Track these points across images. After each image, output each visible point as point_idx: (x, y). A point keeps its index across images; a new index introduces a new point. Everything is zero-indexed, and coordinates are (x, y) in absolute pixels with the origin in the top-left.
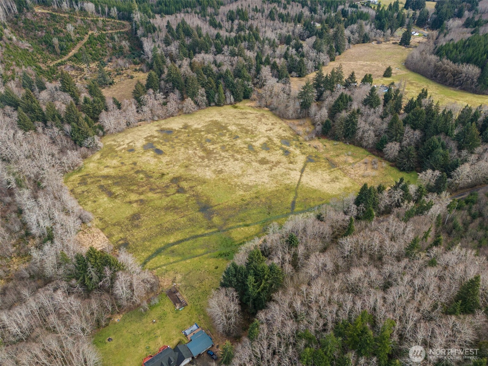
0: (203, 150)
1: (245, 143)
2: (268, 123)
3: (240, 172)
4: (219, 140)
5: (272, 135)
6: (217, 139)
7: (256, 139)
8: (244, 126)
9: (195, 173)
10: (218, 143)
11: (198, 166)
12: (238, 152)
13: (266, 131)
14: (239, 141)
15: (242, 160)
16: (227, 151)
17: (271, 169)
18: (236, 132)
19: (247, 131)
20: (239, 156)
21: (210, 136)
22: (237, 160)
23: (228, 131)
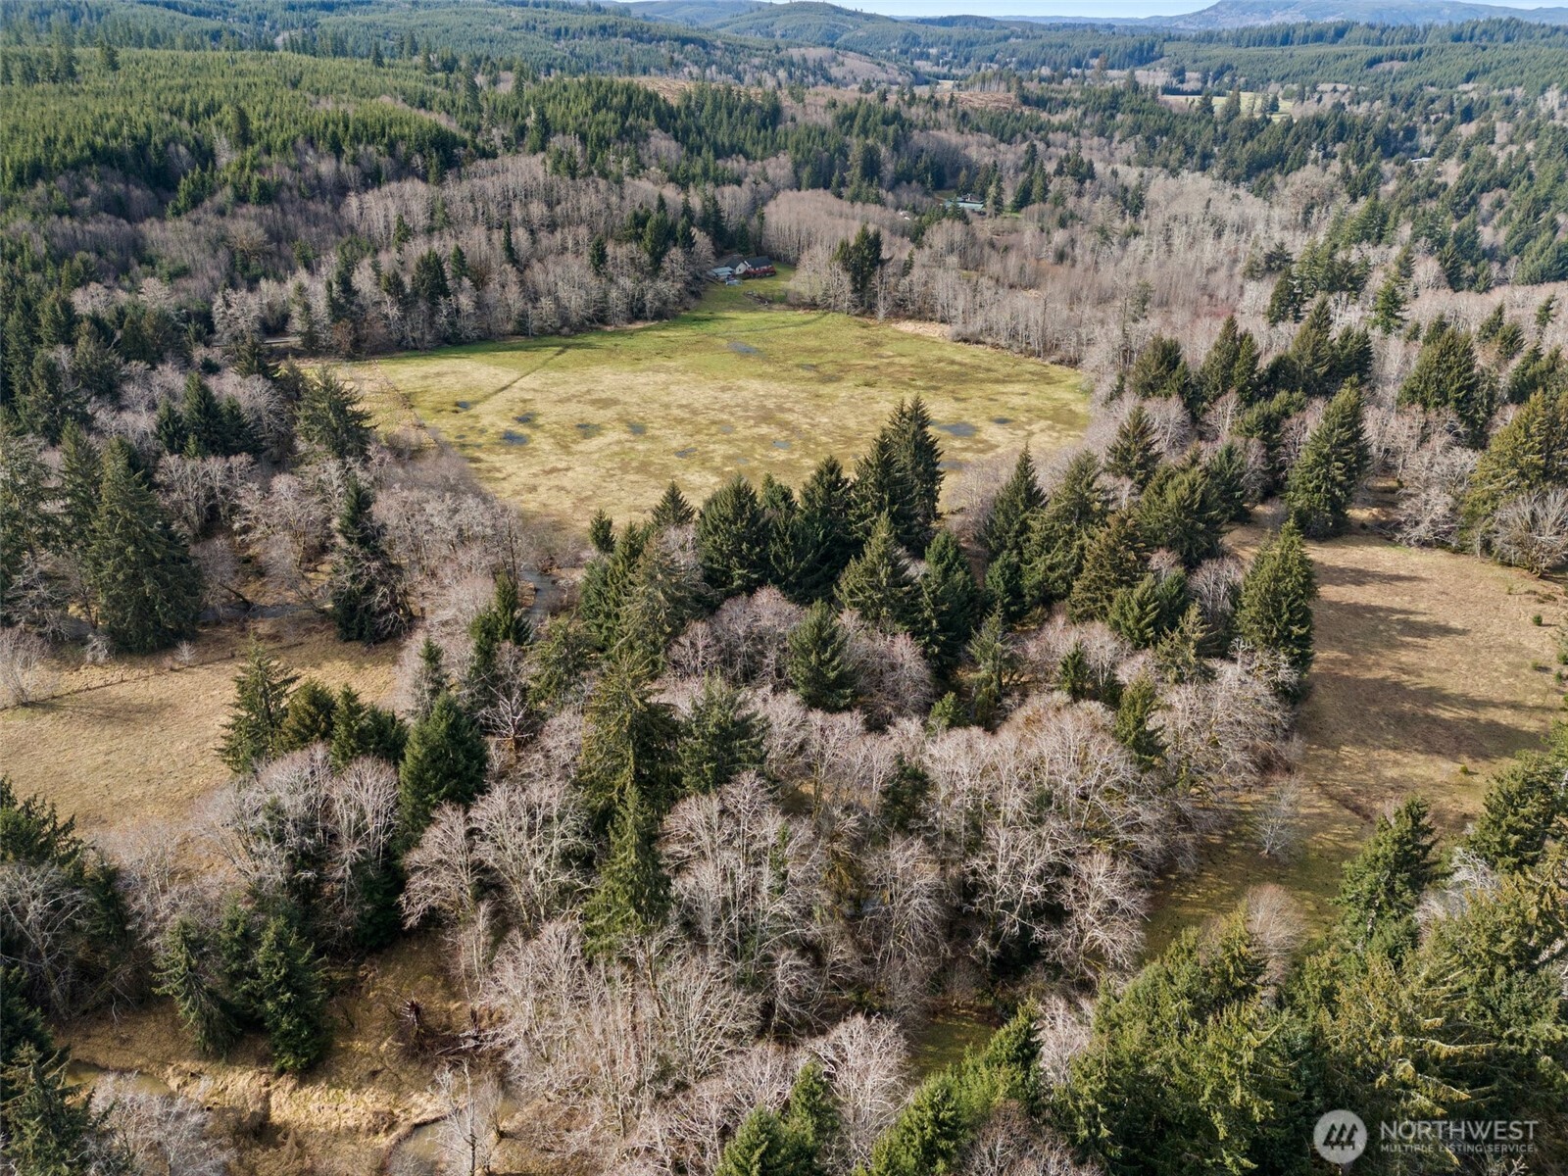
0: (788, 423)
1: (654, 439)
2: (554, 492)
3: (673, 388)
4: (746, 445)
5: (553, 458)
6: (753, 449)
7: (616, 449)
8: (653, 482)
9: (791, 387)
10: (745, 439)
11: (788, 397)
12: (680, 421)
13: (567, 470)
14: (676, 443)
15: (667, 406)
16: (714, 423)
17: (589, 392)
18: (687, 467)
19: (644, 468)
20: (676, 412)
21: (780, 455)
22: (681, 406)
23: (717, 471)
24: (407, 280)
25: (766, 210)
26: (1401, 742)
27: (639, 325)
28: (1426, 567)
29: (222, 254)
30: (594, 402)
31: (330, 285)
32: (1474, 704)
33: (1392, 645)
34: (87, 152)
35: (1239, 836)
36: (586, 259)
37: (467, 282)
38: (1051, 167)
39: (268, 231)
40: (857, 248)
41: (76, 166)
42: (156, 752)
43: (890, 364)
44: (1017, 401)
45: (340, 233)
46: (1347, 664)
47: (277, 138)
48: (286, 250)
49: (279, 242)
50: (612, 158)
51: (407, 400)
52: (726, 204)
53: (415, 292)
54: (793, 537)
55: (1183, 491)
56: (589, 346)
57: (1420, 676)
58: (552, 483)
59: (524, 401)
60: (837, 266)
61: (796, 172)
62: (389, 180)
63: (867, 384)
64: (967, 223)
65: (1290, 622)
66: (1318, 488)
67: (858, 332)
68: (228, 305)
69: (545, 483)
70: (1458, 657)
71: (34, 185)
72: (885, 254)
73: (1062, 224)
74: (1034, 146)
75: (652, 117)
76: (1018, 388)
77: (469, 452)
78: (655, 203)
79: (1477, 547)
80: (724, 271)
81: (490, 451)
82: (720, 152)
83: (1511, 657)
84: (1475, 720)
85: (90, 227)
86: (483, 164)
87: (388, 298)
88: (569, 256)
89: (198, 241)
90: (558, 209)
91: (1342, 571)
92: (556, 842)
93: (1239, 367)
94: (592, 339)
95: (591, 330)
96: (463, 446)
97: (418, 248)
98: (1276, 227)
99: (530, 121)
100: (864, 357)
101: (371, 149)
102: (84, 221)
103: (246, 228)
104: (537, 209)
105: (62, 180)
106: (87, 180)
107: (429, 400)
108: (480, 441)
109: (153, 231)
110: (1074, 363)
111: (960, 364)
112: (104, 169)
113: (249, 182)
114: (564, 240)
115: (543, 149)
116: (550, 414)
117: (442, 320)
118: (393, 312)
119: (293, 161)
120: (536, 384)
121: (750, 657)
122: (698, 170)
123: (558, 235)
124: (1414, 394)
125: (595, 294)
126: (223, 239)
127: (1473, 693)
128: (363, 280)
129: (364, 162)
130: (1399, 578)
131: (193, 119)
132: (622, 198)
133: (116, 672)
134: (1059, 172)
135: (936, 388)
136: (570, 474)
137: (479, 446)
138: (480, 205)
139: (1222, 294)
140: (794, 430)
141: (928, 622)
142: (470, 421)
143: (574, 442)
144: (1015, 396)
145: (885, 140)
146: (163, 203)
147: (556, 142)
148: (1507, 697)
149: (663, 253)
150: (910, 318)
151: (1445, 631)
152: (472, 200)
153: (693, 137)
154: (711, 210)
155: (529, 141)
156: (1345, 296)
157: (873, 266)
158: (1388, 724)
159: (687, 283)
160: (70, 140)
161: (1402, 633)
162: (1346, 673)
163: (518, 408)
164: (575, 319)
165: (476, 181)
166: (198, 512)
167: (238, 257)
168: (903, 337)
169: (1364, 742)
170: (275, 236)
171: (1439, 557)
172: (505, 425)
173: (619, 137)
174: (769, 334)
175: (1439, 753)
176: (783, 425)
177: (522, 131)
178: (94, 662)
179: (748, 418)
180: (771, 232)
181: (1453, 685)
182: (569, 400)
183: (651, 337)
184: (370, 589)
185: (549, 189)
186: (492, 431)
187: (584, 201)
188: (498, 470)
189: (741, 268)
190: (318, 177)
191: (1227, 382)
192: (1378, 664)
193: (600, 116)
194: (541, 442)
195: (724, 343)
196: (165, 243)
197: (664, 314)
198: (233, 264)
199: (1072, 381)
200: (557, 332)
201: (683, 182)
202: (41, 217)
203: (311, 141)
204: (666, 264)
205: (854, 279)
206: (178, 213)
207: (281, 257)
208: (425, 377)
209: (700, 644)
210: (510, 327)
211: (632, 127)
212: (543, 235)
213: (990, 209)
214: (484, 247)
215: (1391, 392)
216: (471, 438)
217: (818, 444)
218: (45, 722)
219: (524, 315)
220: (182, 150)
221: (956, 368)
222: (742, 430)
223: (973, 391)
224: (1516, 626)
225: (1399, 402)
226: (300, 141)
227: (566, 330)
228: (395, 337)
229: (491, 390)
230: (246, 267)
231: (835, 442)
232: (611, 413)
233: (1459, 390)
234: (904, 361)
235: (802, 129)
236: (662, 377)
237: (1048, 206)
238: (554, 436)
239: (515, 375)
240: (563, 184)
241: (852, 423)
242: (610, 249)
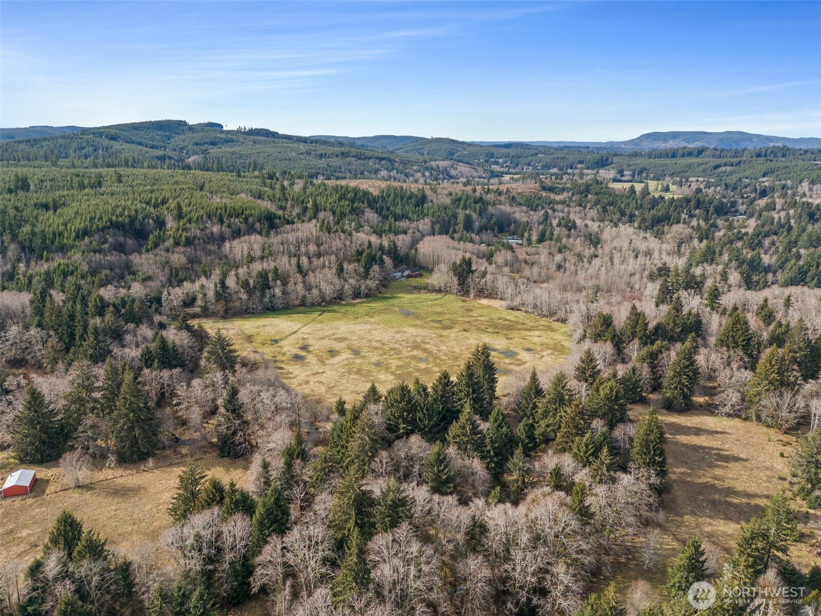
0: (427, 349)
1: (364, 357)
2: (317, 384)
3: (373, 332)
4: (407, 360)
5: (316, 367)
6: (410, 362)
7: (346, 362)
8: (363, 379)
9: (429, 331)
10: (407, 357)
11: (427, 336)
12: (376, 348)
13: (323, 373)
14: (374, 359)
15: (370, 341)
16: (392, 349)
17: (334, 334)
18: (379, 371)
19: (359, 372)
20: (374, 344)
21: (423, 366)
22: (377, 341)
23: (393, 373)
24: (251, 282)
25: (418, 246)
26: (713, 514)
27: (358, 301)
28: (730, 427)
29: (167, 270)
30: (336, 339)
31: (216, 285)
32: (749, 496)
33: (712, 466)
34: (109, 224)
35: (634, 558)
36: (334, 270)
37: (279, 282)
38: (555, 223)
39: (188, 259)
40: (460, 265)
41: (103, 230)
42: (137, 510)
43: (476, 320)
44: (536, 340)
45: (220, 259)
46: (690, 475)
47: (195, 215)
48: (196, 267)
49: (193, 263)
50: (347, 222)
51: (249, 339)
52: (399, 244)
53: (255, 287)
54: (427, 410)
55: (607, 391)
56: (334, 311)
57: (724, 481)
58: (316, 380)
59: (304, 339)
60: (451, 274)
61: (432, 227)
62: (244, 235)
63: (465, 330)
64: (514, 252)
65: (655, 455)
66: (676, 388)
67: (461, 304)
68: (169, 295)
69: (313, 379)
70: (743, 472)
71: (83, 239)
72: (474, 267)
73: (560, 251)
74: (547, 212)
75: (366, 203)
76: (537, 333)
77: (278, 364)
78: (367, 244)
79: (754, 418)
80: (398, 275)
81: (288, 364)
82: (397, 218)
83: (768, 473)
84: (749, 504)
85: (108, 258)
86: (288, 227)
87: (242, 290)
88: (326, 269)
89: (156, 264)
90: (322, 247)
91: (690, 428)
92: (320, 553)
93: (638, 328)
94: (336, 308)
95: (335, 303)
96: (275, 361)
97: (257, 267)
98: (664, 254)
99: (310, 205)
100: (463, 316)
101: (236, 220)
102: (105, 255)
103: (178, 258)
104: (312, 248)
105: (96, 237)
106: (108, 236)
107: (259, 339)
108: (283, 359)
109: (135, 259)
110: (564, 321)
111: (509, 321)
112: (116, 230)
113: (181, 236)
114: (324, 262)
115: (315, 218)
116: (316, 345)
117: (266, 300)
118: (244, 296)
119: (201, 226)
120: (309, 330)
121: (407, 468)
122: (387, 228)
123: (322, 259)
124: (721, 343)
125: (338, 287)
126: (168, 262)
127: (749, 490)
128: (231, 282)
129: (233, 226)
130: (717, 432)
131: (156, 206)
132: (351, 242)
133: (119, 472)
134: (559, 225)
135: (498, 333)
136: (324, 375)
137: (282, 361)
138: (286, 246)
139: (637, 287)
140: (430, 353)
141: (489, 452)
142: (278, 349)
143: (327, 359)
144: (535, 337)
145: (475, 211)
146: (141, 246)
147: (321, 215)
148: (765, 493)
149: (370, 268)
150: (486, 297)
151: (737, 459)
152: (282, 244)
153: (385, 212)
154: (392, 246)
155: (309, 214)
156: (693, 291)
157: (468, 273)
158: (707, 505)
159: (380, 281)
160: (101, 218)
161: (716, 460)
162: (688, 479)
163: (301, 343)
164: (328, 298)
165: (284, 235)
166: (156, 395)
167: (174, 270)
168: (482, 307)
169: (695, 514)
170: (191, 261)
171: (736, 422)
172: (295, 351)
173: (350, 212)
174: (418, 305)
175: (731, 519)
176: (425, 350)
177: (305, 210)
178: (109, 468)
179: (409, 346)
180: (420, 256)
181: (739, 486)
182: (324, 338)
183: (364, 307)
184: (235, 433)
185: (318, 238)
186: (288, 354)
187: (334, 243)
188: (291, 373)
189: (406, 273)
190: (212, 233)
191: (634, 335)
192: (704, 475)
193: (342, 203)
194: (311, 359)
195: (397, 309)
196: (141, 265)
197: (370, 296)
198: (171, 274)
199: (563, 330)
200: (319, 305)
201: (379, 233)
202: (86, 253)
203: (209, 217)
204: (371, 272)
205: (459, 279)
206: (148, 251)
207: (193, 270)
208: (258, 327)
209: (384, 461)
210: (297, 302)
211: (356, 208)
212: (314, 259)
213: (525, 243)
214: (287, 265)
215: (712, 340)
216: (279, 357)
217: (441, 360)
218: (87, 495)
219: (304, 297)
220: (151, 221)
221: (507, 322)
222: (405, 353)
223: (515, 335)
224: (772, 457)
225: (716, 345)
226: (204, 217)
227: (324, 303)
228: (245, 308)
229: (288, 333)
230: (177, 275)
231: (449, 359)
232: (343, 344)
233: (744, 340)
234: (483, 319)
235: (436, 206)
236: (368, 326)
237: (553, 243)
238: (317, 356)
239: (299, 326)
240: (325, 236)
241: (457, 350)
242: (345, 266)
